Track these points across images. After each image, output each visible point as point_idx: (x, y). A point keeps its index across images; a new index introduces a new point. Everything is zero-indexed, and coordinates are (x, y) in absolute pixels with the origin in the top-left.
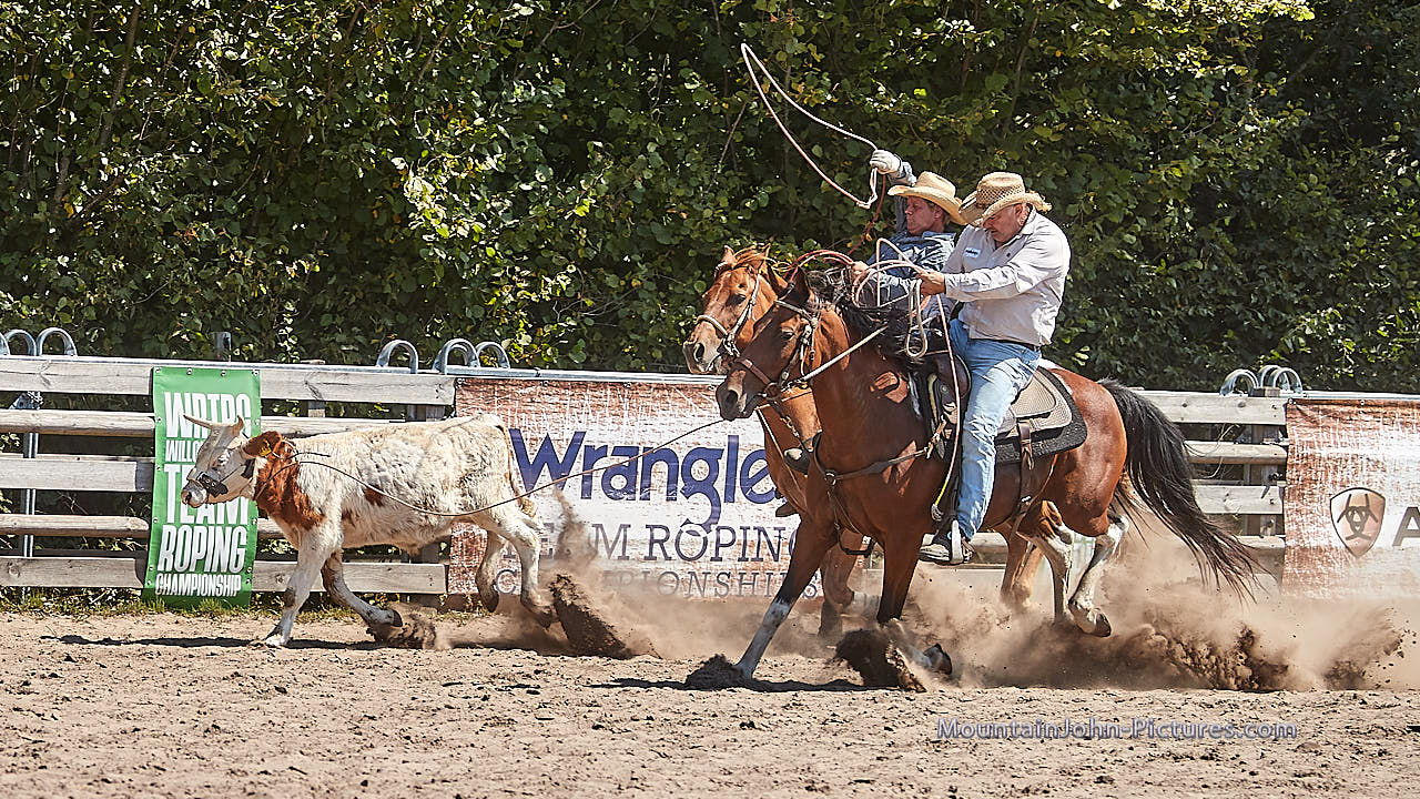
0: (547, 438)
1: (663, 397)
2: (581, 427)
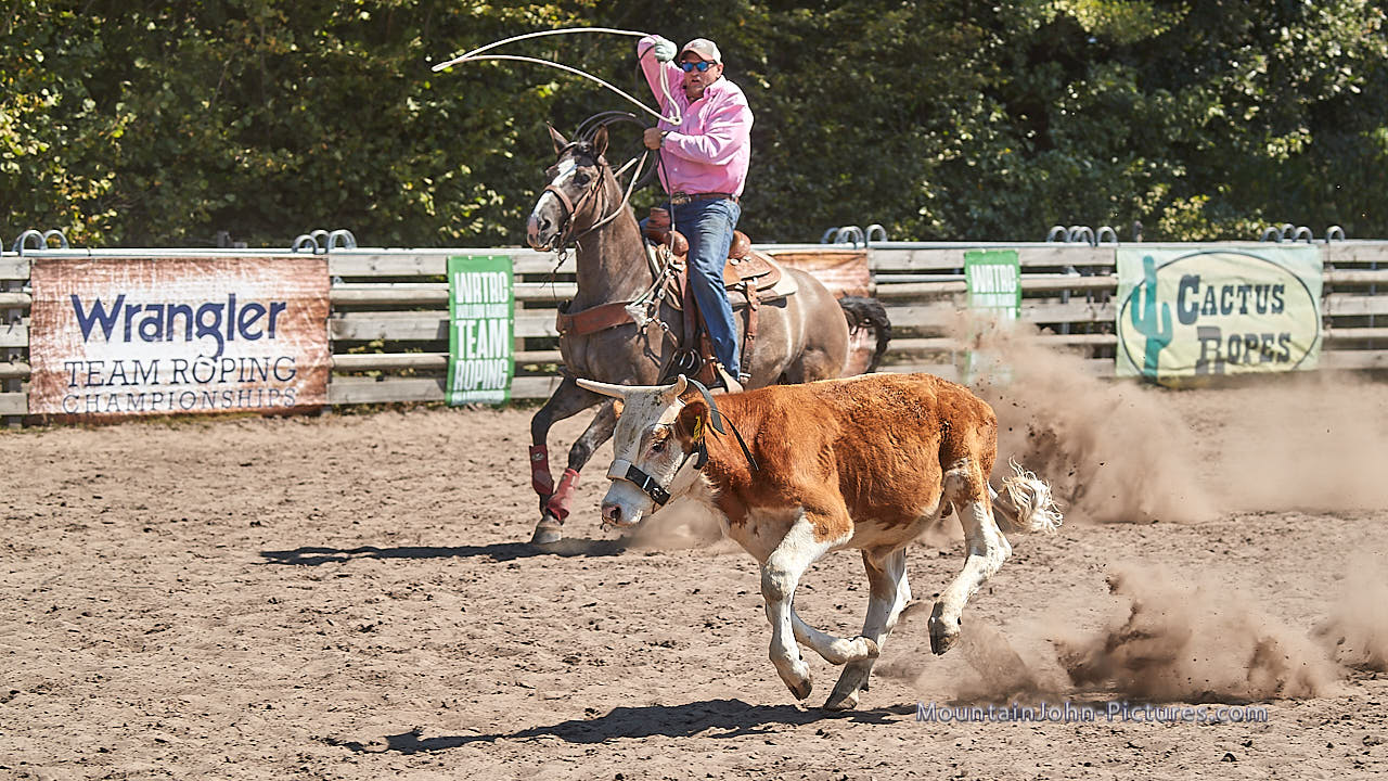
0: (98, 300)
1: (181, 268)
2: (122, 292)
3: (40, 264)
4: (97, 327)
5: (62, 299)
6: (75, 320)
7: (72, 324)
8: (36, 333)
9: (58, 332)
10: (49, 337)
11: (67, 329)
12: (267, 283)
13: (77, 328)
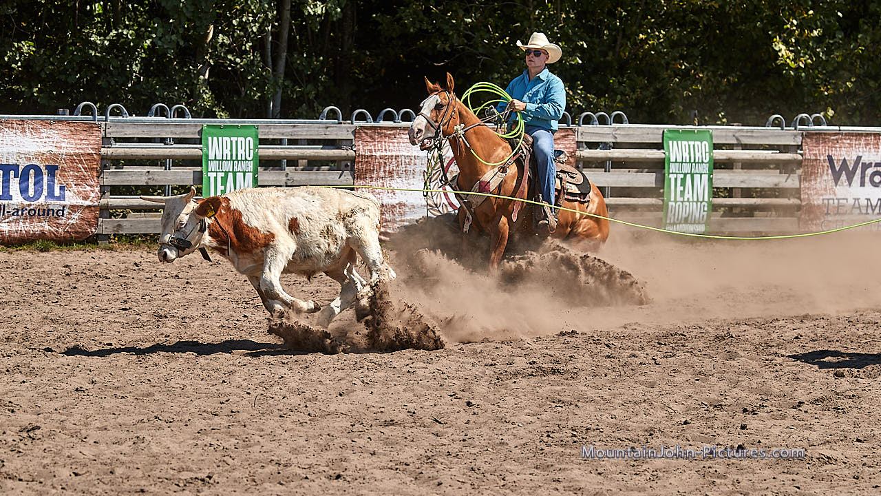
0: (845, 159)
2: (860, 154)
3: (809, 135)
4: (844, 177)
5: (822, 158)
6: (830, 171)
7: (827, 174)
8: (805, 179)
9: (819, 180)
10: (813, 182)
11: (825, 177)
13: (830, 177)
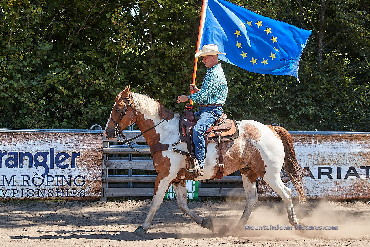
1: (26, 137)
12: (70, 144)
